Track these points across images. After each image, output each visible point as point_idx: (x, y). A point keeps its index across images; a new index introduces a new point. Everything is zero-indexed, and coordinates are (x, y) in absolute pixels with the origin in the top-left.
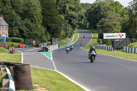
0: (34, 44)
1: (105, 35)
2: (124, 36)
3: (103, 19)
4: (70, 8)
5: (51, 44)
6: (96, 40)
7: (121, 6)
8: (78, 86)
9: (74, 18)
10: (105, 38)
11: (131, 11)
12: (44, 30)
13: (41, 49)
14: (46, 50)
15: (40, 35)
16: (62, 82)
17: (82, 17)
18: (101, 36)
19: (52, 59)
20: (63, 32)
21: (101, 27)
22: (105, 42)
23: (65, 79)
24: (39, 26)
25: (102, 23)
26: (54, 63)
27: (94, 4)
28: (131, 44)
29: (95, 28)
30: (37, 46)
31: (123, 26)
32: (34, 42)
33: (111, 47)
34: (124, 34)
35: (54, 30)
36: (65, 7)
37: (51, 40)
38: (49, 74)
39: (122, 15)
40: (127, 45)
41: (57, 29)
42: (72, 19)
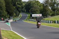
0: (2, 19)
1: (33, 15)
2: (41, 15)
3: (32, 8)
4: (18, 4)
5: (10, 19)
6: (29, 17)
7: (39, 2)
8: (21, 37)
9: (20, 8)
10: (33, 16)
11: (44, 5)
12: (6, 13)
13: (5, 21)
14: (7, 22)
15: (5, 15)
16: (14, 35)
17: (23, 7)
18: (31, 16)
19: (10, 25)
20: (15, 14)
21: (31, 12)
22: (33, 18)
23: (16, 34)
24: (4, 11)
25: (31, 10)
26: (11, 27)
27: (28, 2)
28: (44, 19)
29: (29, 12)
30: (4, 20)
31: (41, 11)
32: (2, 18)
33: (35, 20)
34: (41, 14)
35: (11, 13)
36: (16, 3)
37: (10, 18)
38: (9, 32)
39: (40, 7)
40: (42, 19)
41: (12, 13)
42: (19, 8)
